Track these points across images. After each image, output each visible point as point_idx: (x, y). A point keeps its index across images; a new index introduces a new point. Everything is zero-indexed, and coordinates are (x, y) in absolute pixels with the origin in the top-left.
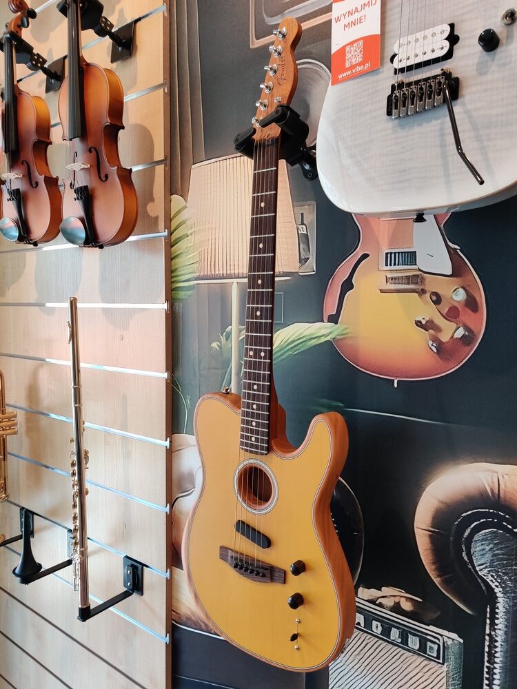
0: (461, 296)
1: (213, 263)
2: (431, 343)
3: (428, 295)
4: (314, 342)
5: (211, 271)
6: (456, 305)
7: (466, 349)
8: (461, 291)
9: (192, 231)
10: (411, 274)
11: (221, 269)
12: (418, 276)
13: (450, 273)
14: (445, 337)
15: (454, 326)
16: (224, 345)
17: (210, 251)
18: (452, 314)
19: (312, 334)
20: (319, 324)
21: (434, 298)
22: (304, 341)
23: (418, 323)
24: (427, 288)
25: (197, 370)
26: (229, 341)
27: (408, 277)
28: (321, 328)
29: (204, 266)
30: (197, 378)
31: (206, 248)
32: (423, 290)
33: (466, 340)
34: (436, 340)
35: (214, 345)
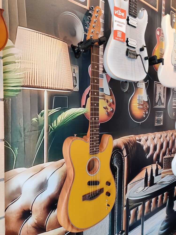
0: (111, 101)
1: (33, 80)
2: (106, 112)
3: (106, 100)
4: (78, 115)
5: (32, 83)
6: (111, 103)
7: (112, 113)
8: (111, 99)
9: (19, 61)
10: (102, 94)
11: (38, 83)
12: (104, 95)
13: (110, 95)
14: (109, 111)
15: (110, 108)
16: (40, 119)
17: (31, 74)
18: (110, 105)
19: (78, 112)
20: (80, 108)
21: (107, 101)
22: (75, 115)
23: (104, 107)
24: (106, 98)
25: (22, 133)
26: (43, 117)
27: (102, 95)
28: (80, 110)
29: (27, 81)
30: (22, 138)
31: (29, 72)
32: (105, 99)
33: (112, 111)
34: (107, 112)
35: (34, 119)
